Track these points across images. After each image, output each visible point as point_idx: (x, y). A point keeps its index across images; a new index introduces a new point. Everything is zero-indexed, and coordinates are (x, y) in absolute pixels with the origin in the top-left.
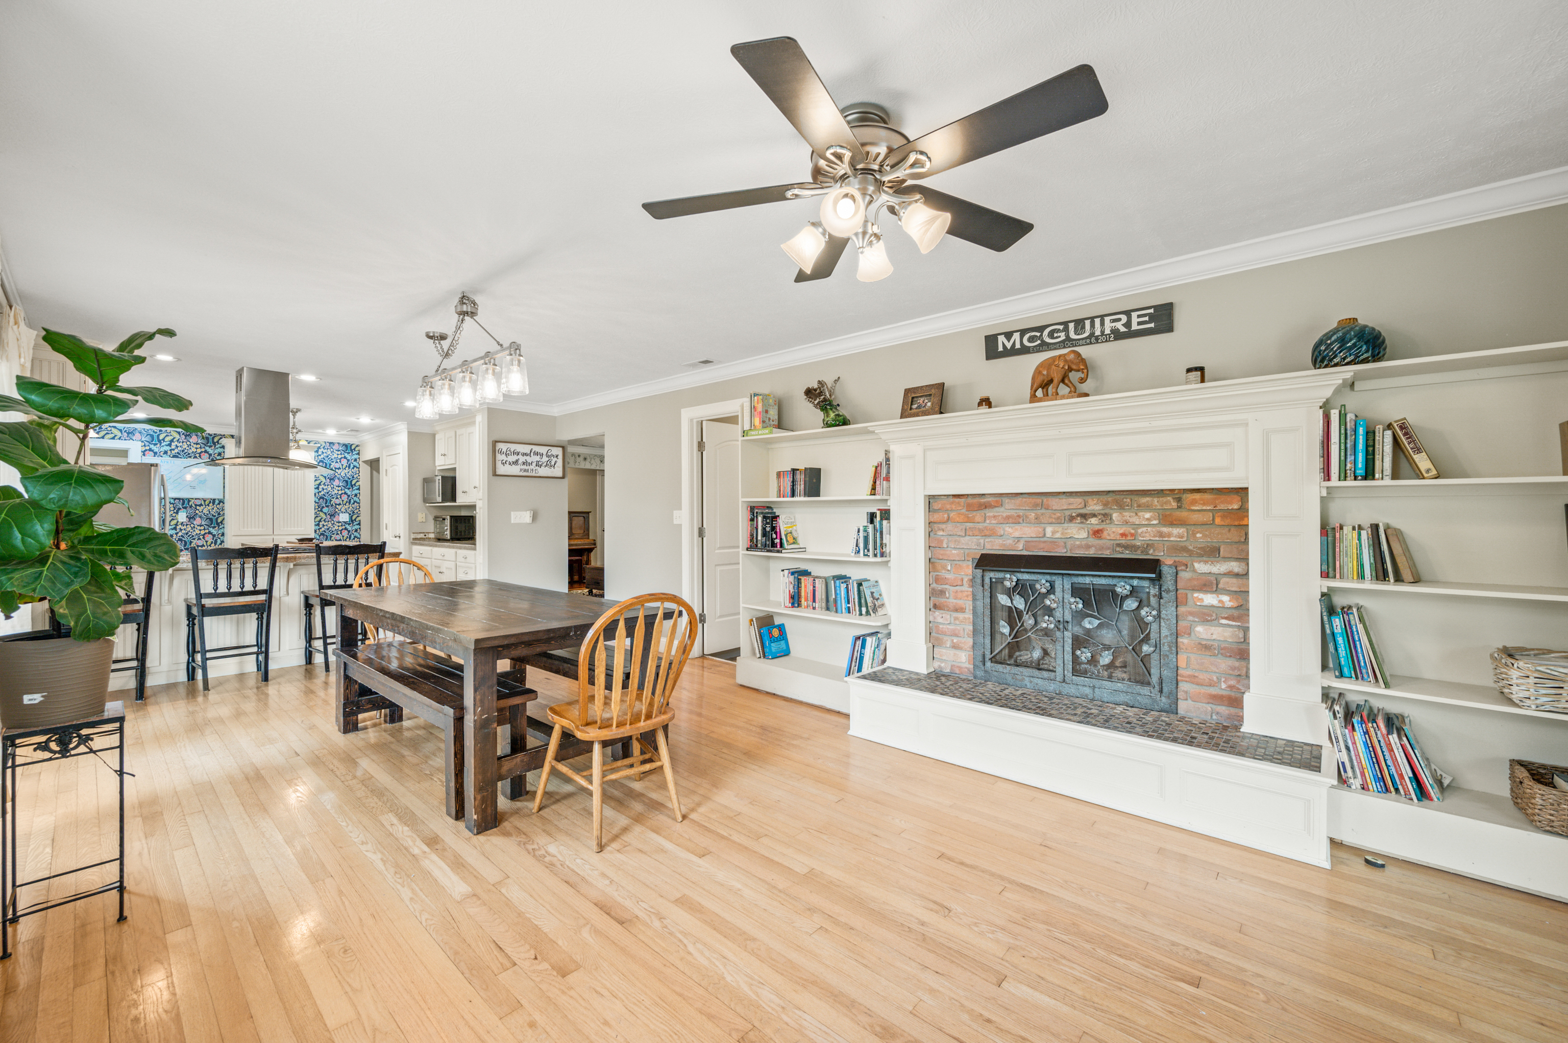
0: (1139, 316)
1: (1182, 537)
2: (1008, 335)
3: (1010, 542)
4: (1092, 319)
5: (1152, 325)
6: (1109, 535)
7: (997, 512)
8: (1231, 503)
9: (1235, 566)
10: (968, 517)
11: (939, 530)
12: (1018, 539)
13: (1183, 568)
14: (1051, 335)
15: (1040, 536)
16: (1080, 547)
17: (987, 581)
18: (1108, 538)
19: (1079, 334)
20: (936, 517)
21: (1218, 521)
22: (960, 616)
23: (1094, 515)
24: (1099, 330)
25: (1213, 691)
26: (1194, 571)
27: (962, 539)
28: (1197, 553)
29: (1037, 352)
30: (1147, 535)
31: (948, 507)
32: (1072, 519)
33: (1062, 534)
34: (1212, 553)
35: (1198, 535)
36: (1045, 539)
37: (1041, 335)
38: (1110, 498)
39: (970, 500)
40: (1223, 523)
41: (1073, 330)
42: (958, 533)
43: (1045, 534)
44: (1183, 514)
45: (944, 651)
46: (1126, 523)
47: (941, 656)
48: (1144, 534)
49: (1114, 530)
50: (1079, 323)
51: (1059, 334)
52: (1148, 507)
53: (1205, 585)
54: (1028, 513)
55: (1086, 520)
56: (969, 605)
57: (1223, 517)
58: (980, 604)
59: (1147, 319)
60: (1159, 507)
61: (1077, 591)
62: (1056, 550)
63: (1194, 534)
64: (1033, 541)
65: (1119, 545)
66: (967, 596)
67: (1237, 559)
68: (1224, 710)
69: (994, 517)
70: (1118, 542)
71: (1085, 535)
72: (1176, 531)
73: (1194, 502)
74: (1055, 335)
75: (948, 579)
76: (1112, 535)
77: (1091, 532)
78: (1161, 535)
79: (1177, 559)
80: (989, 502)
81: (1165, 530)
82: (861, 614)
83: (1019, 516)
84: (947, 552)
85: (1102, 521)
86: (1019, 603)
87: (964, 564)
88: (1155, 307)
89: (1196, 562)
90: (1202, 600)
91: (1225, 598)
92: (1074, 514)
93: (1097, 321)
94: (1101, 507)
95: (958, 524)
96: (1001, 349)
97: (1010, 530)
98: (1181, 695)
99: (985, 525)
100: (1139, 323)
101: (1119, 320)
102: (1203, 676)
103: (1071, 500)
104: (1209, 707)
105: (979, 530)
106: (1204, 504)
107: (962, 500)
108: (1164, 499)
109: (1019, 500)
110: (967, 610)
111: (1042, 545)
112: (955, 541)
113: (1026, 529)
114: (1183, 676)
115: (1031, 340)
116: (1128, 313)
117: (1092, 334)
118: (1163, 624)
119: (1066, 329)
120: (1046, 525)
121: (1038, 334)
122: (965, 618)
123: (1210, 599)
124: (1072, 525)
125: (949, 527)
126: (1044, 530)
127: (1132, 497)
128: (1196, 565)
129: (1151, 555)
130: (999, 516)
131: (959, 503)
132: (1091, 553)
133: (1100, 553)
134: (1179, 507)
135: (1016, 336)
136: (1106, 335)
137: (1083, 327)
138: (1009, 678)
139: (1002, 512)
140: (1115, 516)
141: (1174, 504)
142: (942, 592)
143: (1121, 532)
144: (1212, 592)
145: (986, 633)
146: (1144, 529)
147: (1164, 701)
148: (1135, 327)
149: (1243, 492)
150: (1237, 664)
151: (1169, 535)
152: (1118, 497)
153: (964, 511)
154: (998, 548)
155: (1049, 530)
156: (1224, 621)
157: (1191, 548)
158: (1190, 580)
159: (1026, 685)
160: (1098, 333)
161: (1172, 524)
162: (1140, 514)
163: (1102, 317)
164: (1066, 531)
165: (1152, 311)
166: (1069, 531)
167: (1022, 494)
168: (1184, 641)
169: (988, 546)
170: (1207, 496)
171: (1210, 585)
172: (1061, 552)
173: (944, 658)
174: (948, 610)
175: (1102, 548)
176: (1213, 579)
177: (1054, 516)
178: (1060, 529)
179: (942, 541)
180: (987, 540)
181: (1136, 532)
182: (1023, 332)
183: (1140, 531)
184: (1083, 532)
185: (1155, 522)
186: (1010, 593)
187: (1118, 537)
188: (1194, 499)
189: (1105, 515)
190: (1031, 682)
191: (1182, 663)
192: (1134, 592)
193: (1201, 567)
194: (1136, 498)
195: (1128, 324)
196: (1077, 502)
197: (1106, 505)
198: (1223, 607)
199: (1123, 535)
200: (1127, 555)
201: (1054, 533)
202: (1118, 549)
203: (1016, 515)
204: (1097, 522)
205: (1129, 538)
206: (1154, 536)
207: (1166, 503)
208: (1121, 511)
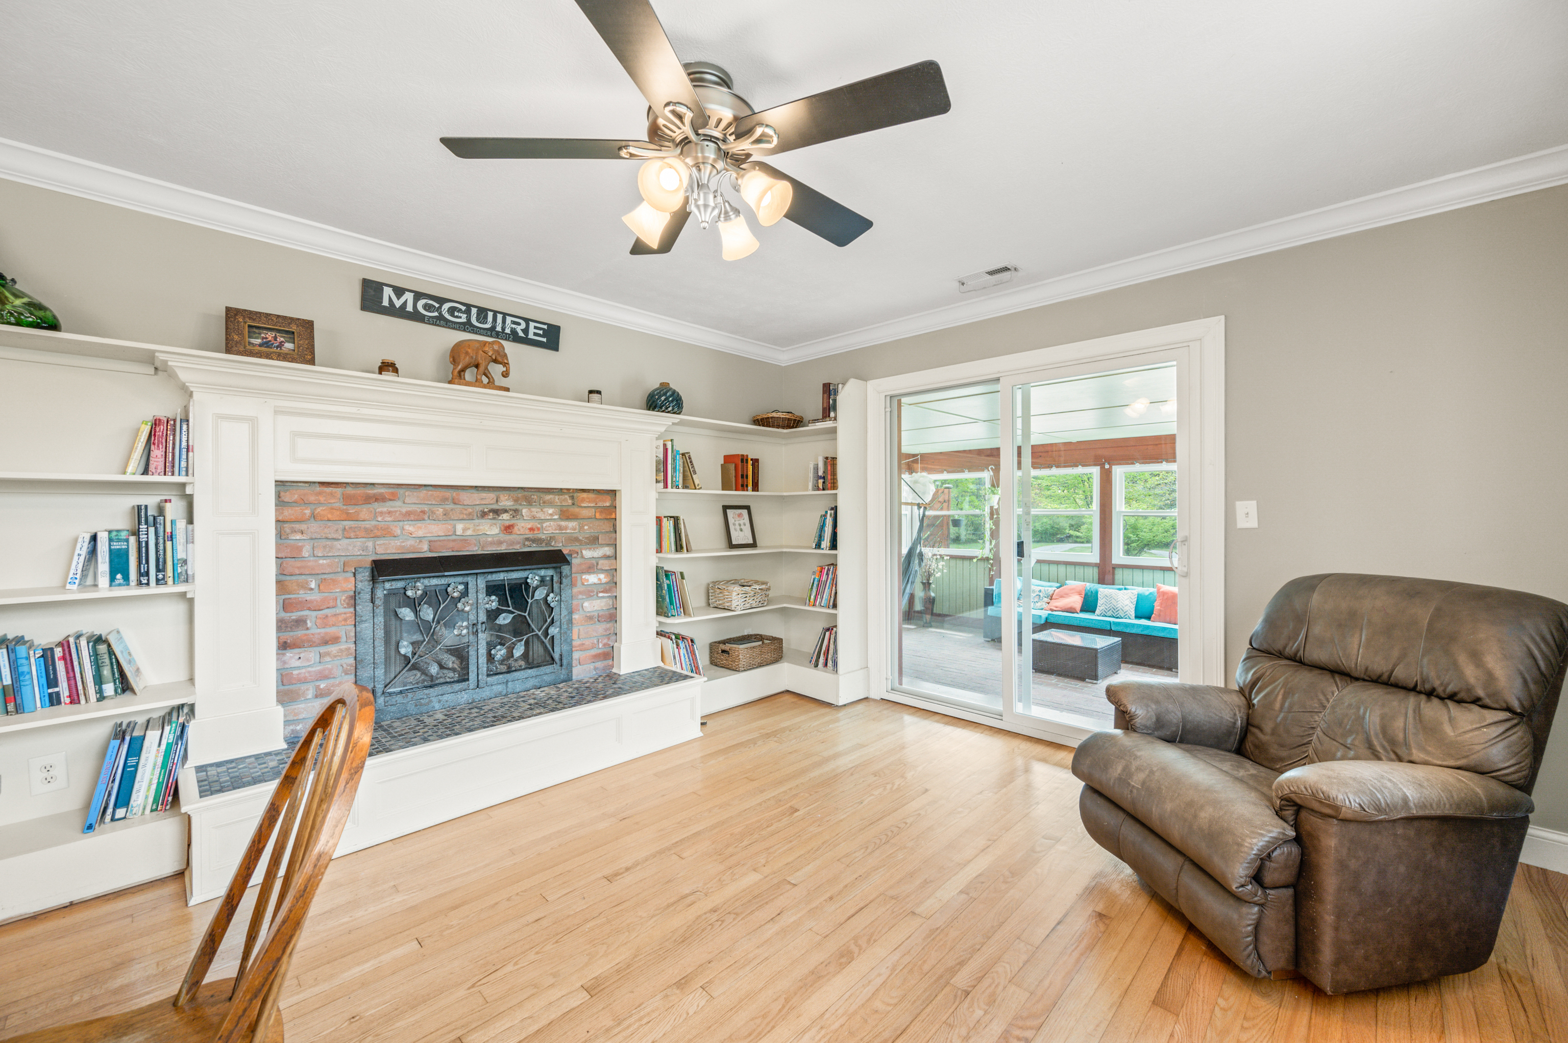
0: (536, 328)
1: (575, 529)
2: (399, 292)
3: (410, 542)
4: (495, 313)
5: (544, 340)
6: (519, 530)
7: (392, 507)
8: (605, 501)
9: (608, 551)
10: (348, 514)
11: (294, 531)
12: (420, 539)
13: (575, 555)
14: (452, 311)
15: (450, 534)
16: (492, 543)
17: (380, 593)
18: (518, 533)
19: (480, 323)
20: (288, 513)
21: (598, 516)
22: (333, 649)
23: (506, 511)
24: (500, 325)
25: (594, 652)
26: (582, 557)
27: (336, 543)
28: (585, 542)
29: (433, 324)
30: (550, 528)
31: (312, 498)
32: (484, 515)
33: (474, 531)
34: (594, 541)
35: (586, 527)
36: (454, 537)
37: (440, 307)
38: (520, 494)
39: (350, 490)
40: (601, 517)
41: (475, 315)
42: (330, 536)
43: (455, 532)
44: (576, 510)
45: (302, 706)
46: (534, 518)
47: (296, 715)
48: (547, 528)
49: (523, 525)
50: (482, 312)
51: (460, 315)
52: (550, 504)
53: (590, 568)
54: (434, 509)
55: (499, 516)
56: (345, 630)
57: (601, 512)
58: (366, 628)
59: (541, 332)
60: (559, 504)
61: (491, 589)
62: (467, 549)
63: (583, 527)
64: (440, 541)
65: (527, 539)
66: (345, 620)
67: (608, 545)
68: (600, 664)
69: (389, 513)
70: (527, 536)
71: (495, 530)
72: (572, 524)
73: (583, 500)
74: (456, 314)
75: (311, 602)
76: (522, 530)
77: (503, 528)
78: (561, 528)
79: (571, 548)
80: (381, 494)
81: (563, 523)
82: (101, 698)
83: (423, 512)
84: (310, 564)
85: (513, 517)
86: (428, 613)
87: (341, 577)
88: (549, 325)
89: (586, 549)
90: (588, 580)
91: (602, 576)
92: (486, 510)
93: (500, 317)
94: (512, 503)
95: (330, 524)
96: (386, 303)
97: (411, 529)
98: (574, 663)
99: (374, 523)
100: (535, 334)
101: (519, 324)
102: (588, 643)
103: (484, 495)
104: (592, 666)
105: (366, 530)
106: (589, 502)
107: (339, 491)
108: (563, 497)
109: (423, 493)
110: (344, 639)
111: (451, 545)
112: (325, 547)
113: (433, 526)
114: (575, 647)
115: (427, 307)
116: (527, 321)
117: (493, 328)
118: (562, 606)
119: (468, 312)
120: (455, 522)
121: (437, 305)
122: (341, 651)
123: (592, 579)
124: (483, 521)
125: (314, 527)
126: (454, 527)
127: (538, 494)
128: (584, 552)
129: (556, 545)
130: (396, 511)
131: (331, 494)
132: (503, 549)
133: (511, 548)
134: (573, 504)
135: (409, 297)
136: (506, 334)
137: (486, 317)
138: (411, 708)
139: (397, 506)
140: (525, 511)
141: (570, 502)
142: (300, 623)
143: (529, 526)
144: (594, 573)
145: (377, 661)
146: (548, 524)
147: (563, 674)
148: (531, 336)
149: (613, 493)
150: (608, 625)
151: (566, 528)
152: (526, 493)
153: (339, 505)
154: (394, 551)
155: (460, 527)
156: (601, 595)
157: (581, 538)
158: (580, 564)
159: (434, 707)
160: (499, 329)
161: (568, 518)
162: (545, 510)
163: (505, 315)
164: (478, 528)
165: (545, 327)
166: (481, 527)
167: (425, 486)
168: (575, 616)
169: (380, 550)
170: (591, 495)
171: (591, 568)
172: (474, 549)
173: (301, 717)
174: (311, 646)
175: (512, 543)
176: (594, 562)
177: (465, 512)
178: (471, 526)
179: (300, 549)
180: (378, 543)
181: (542, 526)
182: (418, 296)
183: (544, 525)
184: (495, 528)
185: (556, 517)
186: (414, 605)
187: (527, 532)
188: (583, 498)
189: (516, 511)
190: (440, 701)
191: (575, 636)
192: (542, 581)
193: (587, 553)
194: (542, 495)
195: (526, 331)
196: (492, 496)
197: (516, 500)
198: (601, 584)
199: (531, 529)
200: (535, 548)
201: (464, 530)
202: (527, 543)
203: (419, 510)
204: (508, 518)
205: (536, 532)
206: (556, 530)
207: (564, 500)
208: (529, 507)
